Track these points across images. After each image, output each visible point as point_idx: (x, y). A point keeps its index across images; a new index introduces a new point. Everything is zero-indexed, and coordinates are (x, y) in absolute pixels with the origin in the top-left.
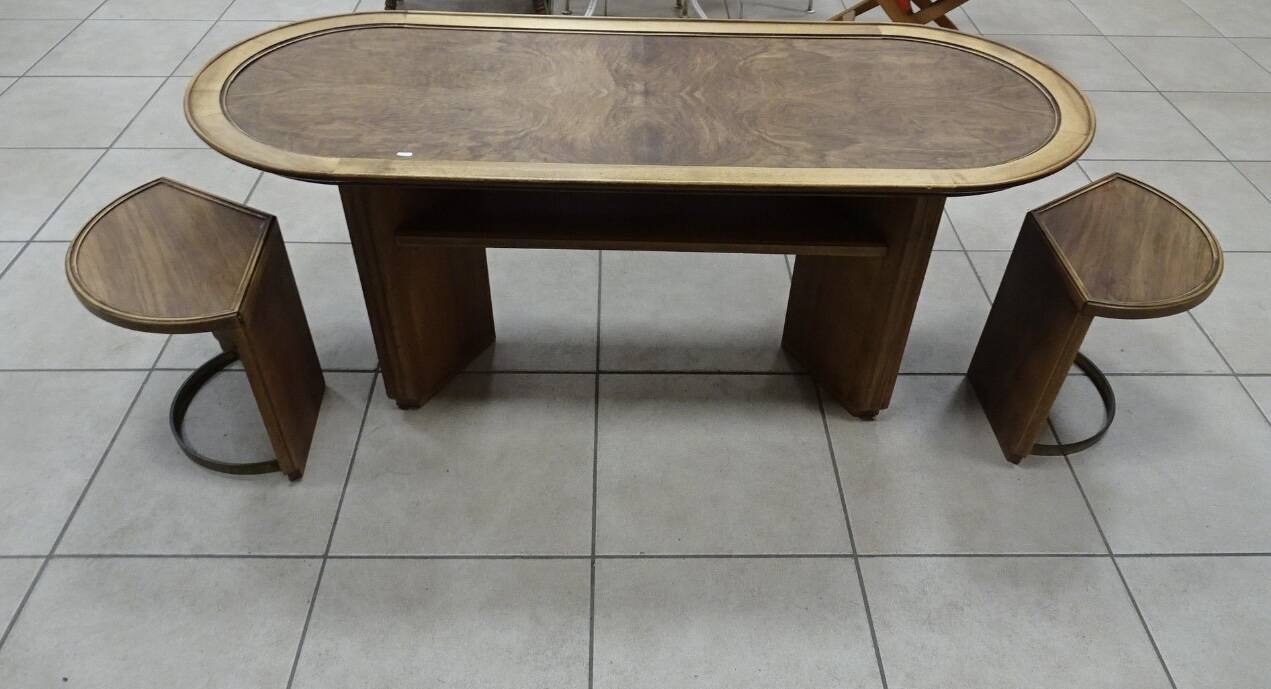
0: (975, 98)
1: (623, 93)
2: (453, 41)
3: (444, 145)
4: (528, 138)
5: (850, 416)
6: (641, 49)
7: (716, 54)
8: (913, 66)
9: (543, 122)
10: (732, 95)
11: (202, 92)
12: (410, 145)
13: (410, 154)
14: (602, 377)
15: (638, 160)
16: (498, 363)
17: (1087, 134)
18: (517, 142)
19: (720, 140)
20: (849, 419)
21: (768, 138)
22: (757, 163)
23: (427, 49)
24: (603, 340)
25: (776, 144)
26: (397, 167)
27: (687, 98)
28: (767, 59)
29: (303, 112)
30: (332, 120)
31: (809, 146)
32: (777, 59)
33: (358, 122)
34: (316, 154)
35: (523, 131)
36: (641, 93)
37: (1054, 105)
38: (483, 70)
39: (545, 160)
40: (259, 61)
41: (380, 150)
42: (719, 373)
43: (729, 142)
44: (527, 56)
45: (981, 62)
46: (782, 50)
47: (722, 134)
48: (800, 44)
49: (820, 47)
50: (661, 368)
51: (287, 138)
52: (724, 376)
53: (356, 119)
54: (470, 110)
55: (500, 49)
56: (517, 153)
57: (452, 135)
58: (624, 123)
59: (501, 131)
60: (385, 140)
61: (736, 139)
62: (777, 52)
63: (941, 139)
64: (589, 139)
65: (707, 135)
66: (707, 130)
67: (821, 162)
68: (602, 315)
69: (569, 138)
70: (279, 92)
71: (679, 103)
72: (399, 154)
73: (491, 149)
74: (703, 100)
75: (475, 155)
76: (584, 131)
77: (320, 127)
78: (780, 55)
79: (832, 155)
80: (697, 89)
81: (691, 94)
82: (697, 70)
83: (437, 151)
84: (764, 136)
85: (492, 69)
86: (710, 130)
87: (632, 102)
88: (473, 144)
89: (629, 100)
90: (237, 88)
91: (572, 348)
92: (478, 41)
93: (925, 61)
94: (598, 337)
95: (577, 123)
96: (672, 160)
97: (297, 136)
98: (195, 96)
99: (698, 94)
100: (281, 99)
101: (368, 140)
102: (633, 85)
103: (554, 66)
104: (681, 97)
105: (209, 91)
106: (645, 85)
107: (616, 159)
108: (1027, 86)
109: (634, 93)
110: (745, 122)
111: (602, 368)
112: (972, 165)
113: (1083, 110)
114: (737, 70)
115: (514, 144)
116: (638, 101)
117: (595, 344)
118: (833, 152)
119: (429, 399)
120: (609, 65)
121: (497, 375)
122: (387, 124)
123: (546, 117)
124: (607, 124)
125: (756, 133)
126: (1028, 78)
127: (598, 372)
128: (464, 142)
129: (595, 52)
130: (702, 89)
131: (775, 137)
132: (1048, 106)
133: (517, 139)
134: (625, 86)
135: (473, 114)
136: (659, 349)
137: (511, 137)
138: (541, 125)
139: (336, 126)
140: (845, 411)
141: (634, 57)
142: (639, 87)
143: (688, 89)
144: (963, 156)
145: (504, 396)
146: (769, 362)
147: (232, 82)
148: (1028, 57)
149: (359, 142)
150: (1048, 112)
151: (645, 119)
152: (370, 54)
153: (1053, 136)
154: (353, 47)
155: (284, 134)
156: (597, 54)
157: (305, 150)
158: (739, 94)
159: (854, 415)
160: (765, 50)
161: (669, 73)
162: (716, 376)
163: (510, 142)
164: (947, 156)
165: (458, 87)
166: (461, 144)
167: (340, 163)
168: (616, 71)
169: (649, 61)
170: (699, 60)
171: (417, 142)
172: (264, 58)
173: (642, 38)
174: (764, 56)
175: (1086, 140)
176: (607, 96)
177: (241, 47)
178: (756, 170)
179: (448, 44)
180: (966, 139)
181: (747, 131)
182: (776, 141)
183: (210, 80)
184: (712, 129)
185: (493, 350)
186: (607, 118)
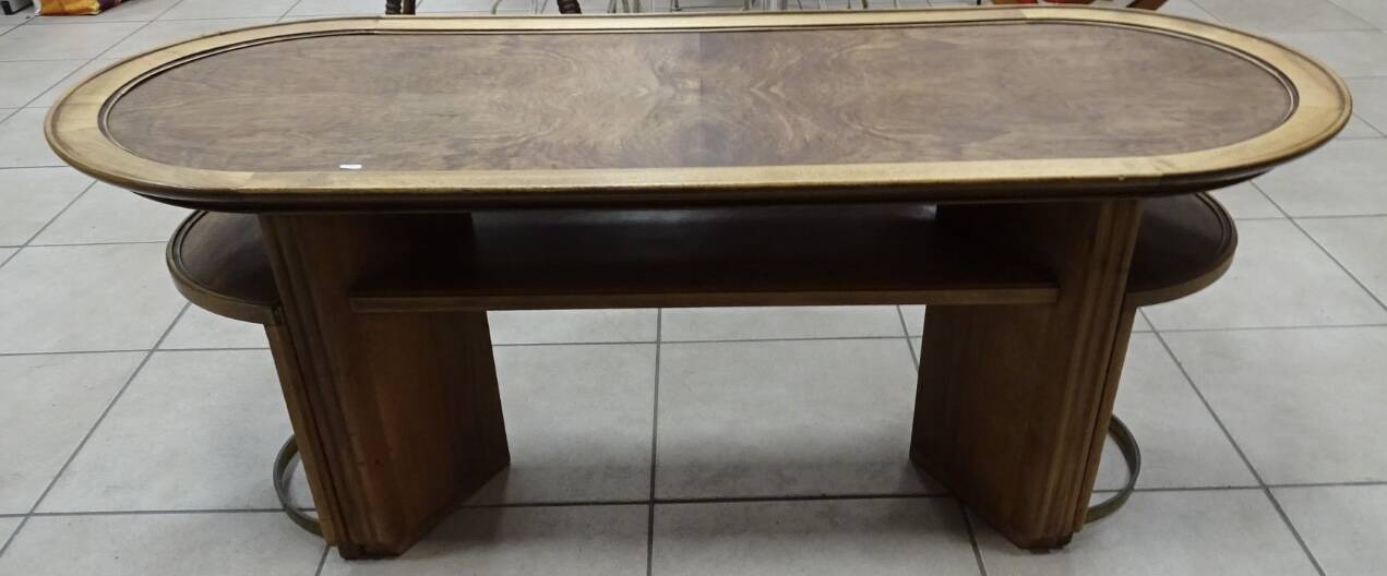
0: (1169, 78)
1: (669, 91)
2: (438, 46)
3: (410, 154)
4: (531, 144)
5: (1016, 548)
6: (696, 44)
7: (799, 47)
8: (1074, 50)
9: (556, 125)
10: (825, 89)
11: (76, 105)
12: (359, 157)
13: (359, 166)
14: (658, 507)
15: (688, 162)
16: (511, 495)
17: (1342, 108)
18: (516, 149)
19: (807, 137)
20: (1012, 553)
21: (878, 133)
22: (865, 159)
23: (402, 55)
24: (660, 459)
25: (889, 139)
26: (335, 179)
27: (762, 95)
28: (868, 50)
29: (214, 125)
30: (254, 132)
31: (938, 139)
32: (882, 50)
33: (292, 133)
34: (223, 170)
35: (524, 136)
36: (695, 91)
37: (1284, 81)
38: (476, 74)
39: (554, 167)
40: (170, 72)
41: (316, 163)
42: (824, 497)
43: (821, 139)
44: (539, 58)
45: (1168, 41)
46: (891, 40)
47: (810, 130)
48: (913, 33)
49: (944, 36)
50: (743, 494)
51: (184, 153)
52: (831, 502)
53: (288, 130)
54: (452, 116)
55: (502, 51)
56: (513, 161)
57: (423, 144)
58: (670, 123)
59: (494, 137)
60: (325, 152)
61: (831, 135)
62: (884, 41)
63: (1127, 124)
64: (617, 142)
65: (790, 133)
66: (788, 126)
67: (957, 155)
68: (659, 427)
69: (591, 142)
70: (188, 104)
71: (749, 100)
72: (342, 166)
73: (476, 157)
74: (782, 95)
75: (452, 164)
76: (613, 136)
77: (234, 140)
78: (888, 45)
79: (972, 147)
80: (775, 83)
81: (766, 89)
82: (772, 66)
84: (871, 130)
85: (488, 73)
86: (793, 127)
87: (682, 100)
88: (452, 152)
89: (678, 97)
90: (126, 104)
91: (616, 470)
92: (473, 45)
93: (1091, 43)
94: (654, 455)
95: (603, 125)
96: (738, 161)
98: (66, 109)
99: (774, 90)
100: (187, 112)
101: (300, 153)
102: (684, 83)
103: (575, 68)
104: (752, 94)
105: (89, 104)
106: (702, 82)
107: (660, 162)
108: (1239, 63)
109: (686, 91)
110: (844, 118)
111: (659, 495)
112: (1180, 149)
113: (1329, 84)
114: (829, 62)
115: (509, 151)
116: (691, 100)
117: (649, 464)
118: (974, 145)
119: (411, 546)
120: (652, 63)
121: (510, 509)
122: (331, 134)
123: (559, 120)
124: (645, 125)
125: (860, 128)
126: (1238, 54)
127: (653, 502)
128: (440, 150)
129: (632, 51)
130: (781, 83)
131: (888, 131)
132: (1274, 82)
133: (515, 145)
134: (674, 84)
135: (455, 121)
136: (738, 468)
137: (507, 144)
138: (551, 128)
139: (260, 137)
140: (1008, 544)
141: (686, 54)
142: (693, 84)
143: (762, 83)
144: (1163, 141)
145: (519, 536)
146: (895, 479)
147: (123, 95)
148: (1234, 31)
149: (288, 155)
150: (1277, 90)
151: (700, 117)
152: (322, 61)
153: (1292, 114)
154: (301, 55)
155: (182, 148)
156: (636, 53)
157: (205, 165)
158: (833, 86)
159: (1021, 547)
160: (867, 41)
161: (736, 69)
162: (819, 502)
163: (505, 148)
164: (1139, 143)
165: (440, 92)
166: (435, 154)
167: (253, 177)
168: (662, 69)
169: (705, 58)
170: (776, 54)
171: (368, 153)
172: (175, 70)
173: (698, 35)
174: (864, 47)
175: (1341, 115)
176: (647, 95)
177: (146, 58)
178: (861, 167)
179: (431, 48)
180: (1165, 122)
181: (846, 126)
183: (92, 93)
184: (796, 126)
185: (506, 478)
186: (648, 117)
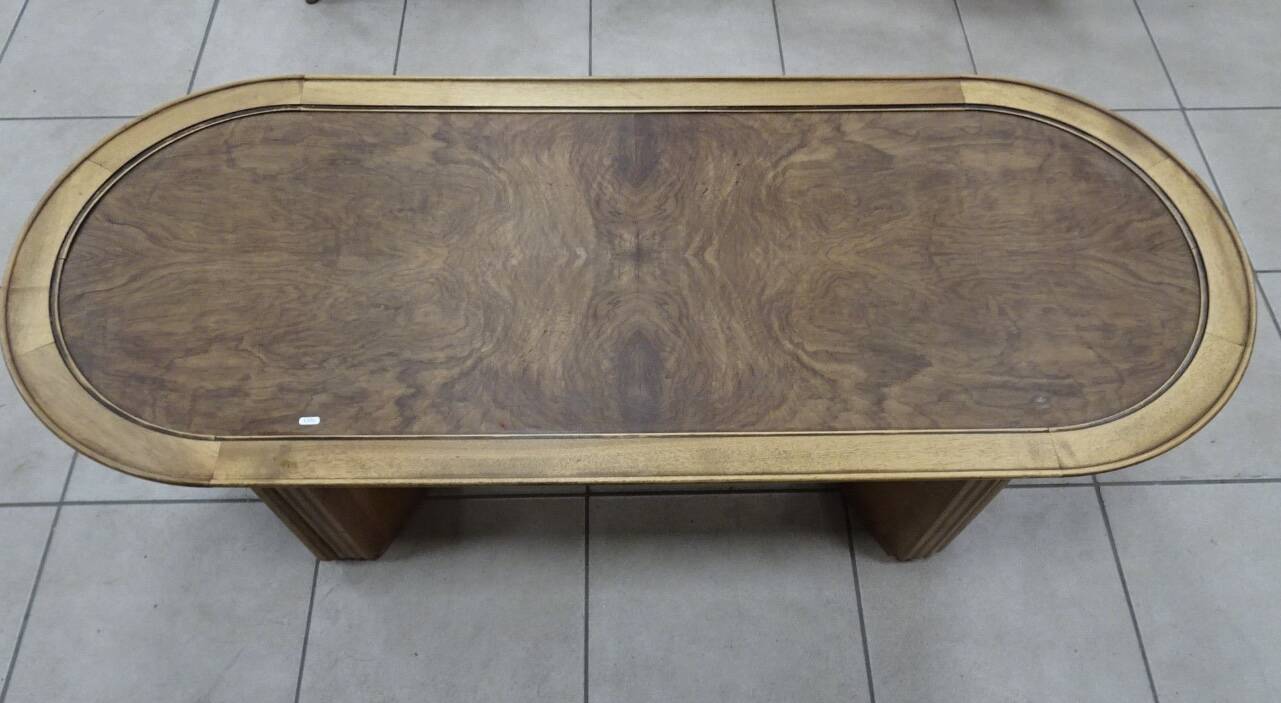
0: (1092, 252)
1: (607, 256)
2: (370, 140)
3: (363, 395)
4: (478, 373)
6: (632, 147)
7: (735, 154)
8: (1008, 174)
9: (498, 332)
10: (757, 256)
11: (24, 288)
12: (315, 399)
13: (317, 421)
15: (628, 419)
21: (806, 358)
22: (791, 419)
23: (334, 162)
25: (815, 372)
26: (299, 459)
27: (695, 264)
28: (805, 165)
29: (167, 328)
30: (207, 343)
31: (862, 376)
32: (820, 164)
33: (242, 345)
34: (187, 428)
35: (470, 355)
36: (631, 256)
38: (413, 211)
41: (276, 414)
43: (752, 370)
44: (474, 172)
46: (827, 143)
47: (744, 351)
48: (851, 126)
49: (879, 133)
53: (240, 338)
54: (398, 309)
55: (436, 156)
57: (373, 372)
58: (609, 330)
59: (441, 356)
60: (282, 388)
61: (762, 364)
62: (820, 145)
63: (1042, 353)
64: (560, 371)
65: (722, 353)
66: (722, 343)
67: (878, 413)
69: (534, 369)
70: (134, 279)
71: (684, 278)
72: (302, 421)
74: (717, 268)
76: (555, 351)
77: (191, 362)
78: (824, 154)
79: (893, 397)
80: (709, 242)
81: (700, 254)
82: (708, 196)
83: (352, 411)
84: (800, 352)
85: (424, 207)
86: (727, 342)
87: (620, 277)
88: (403, 390)
89: (615, 273)
90: (73, 273)
92: (405, 138)
93: (1024, 162)
95: (545, 331)
96: (675, 416)
97: (160, 384)
98: (14, 299)
99: (710, 256)
100: (138, 297)
101: (257, 390)
102: (621, 238)
103: (511, 195)
104: (687, 263)
105: (33, 287)
106: (637, 234)
109: (622, 256)
110: (774, 320)
112: (1083, 414)
113: (1241, 285)
114: (764, 192)
115: (458, 389)
116: (627, 275)
118: (894, 390)
120: (587, 189)
122: (283, 349)
123: (501, 321)
124: (585, 333)
125: (789, 346)
128: (391, 386)
129: (567, 156)
130: (716, 242)
131: (814, 355)
133: (462, 375)
134: (610, 238)
135: (401, 318)
137: (455, 372)
138: (495, 339)
139: (213, 357)
141: (621, 166)
142: (628, 240)
143: (696, 242)
144: (1071, 393)
147: (65, 261)
149: (247, 395)
150: (1191, 283)
151: (637, 318)
155: (142, 379)
156: (571, 162)
157: (172, 418)
158: (766, 251)
160: (803, 142)
161: (671, 205)
163: (452, 383)
164: (1050, 394)
165: (380, 253)
166: (386, 393)
167: (221, 454)
168: (597, 202)
169: (642, 175)
170: (711, 170)
171: (324, 390)
172: (108, 201)
173: (633, 119)
174: (801, 157)
175: (1242, 359)
176: (586, 265)
178: (789, 443)
180: (1077, 351)
181: (777, 341)
182: (818, 366)
183: (35, 260)
184: (730, 340)
186: (586, 319)
